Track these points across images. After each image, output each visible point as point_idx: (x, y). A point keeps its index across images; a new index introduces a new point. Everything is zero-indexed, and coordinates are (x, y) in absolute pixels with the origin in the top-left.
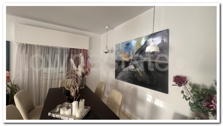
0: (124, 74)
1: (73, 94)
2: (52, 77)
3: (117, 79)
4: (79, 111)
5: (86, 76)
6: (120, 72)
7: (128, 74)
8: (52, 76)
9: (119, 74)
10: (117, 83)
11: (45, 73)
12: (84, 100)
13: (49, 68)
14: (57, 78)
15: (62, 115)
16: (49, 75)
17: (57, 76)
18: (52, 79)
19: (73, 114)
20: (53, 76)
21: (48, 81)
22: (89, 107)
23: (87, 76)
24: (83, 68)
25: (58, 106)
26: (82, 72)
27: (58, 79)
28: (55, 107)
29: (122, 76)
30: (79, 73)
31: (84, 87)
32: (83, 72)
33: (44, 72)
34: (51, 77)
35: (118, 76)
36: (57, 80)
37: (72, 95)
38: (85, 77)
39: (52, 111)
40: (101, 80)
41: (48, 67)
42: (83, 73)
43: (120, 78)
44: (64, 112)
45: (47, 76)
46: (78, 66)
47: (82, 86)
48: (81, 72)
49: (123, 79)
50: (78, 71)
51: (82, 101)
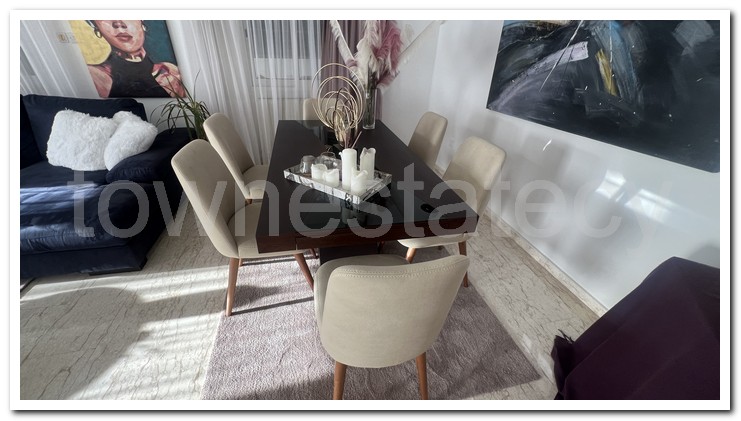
0: (531, 87)
1: (342, 135)
2: (283, 92)
3: (495, 109)
4: (361, 175)
5: (383, 89)
6: (514, 77)
7: (548, 88)
8: (283, 86)
9: (508, 89)
10: (492, 123)
11: (262, 77)
12: (374, 150)
13: (271, 60)
14: (296, 95)
15: (316, 181)
16: (273, 83)
17: (296, 89)
18: (283, 99)
19: (345, 181)
20: (286, 89)
21: (275, 101)
22: (388, 175)
23: (387, 88)
24: (372, 53)
25: (305, 158)
26: (369, 69)
27: (300, 99)
28: (298, 162)
29: (515, 98)
30: (361, 76)
31: (373, 126)
32: (374, 70)
33: (258, 75)
34: (280, 89)
35: (502, 96)
36: (296, 102)
37: (341, 139)
38: (379, 91)
39: (292, 168)
40: (434, 108)
41: (266, 57)
42: (375, 74)
43: (507, 105)
44: (322, 174)
45: (269, 86)
46: (356, 43)
47: (370, 123)
48: (366, 70)
49: (519, 109)
50: (355, 64)
51: (370, 152)
